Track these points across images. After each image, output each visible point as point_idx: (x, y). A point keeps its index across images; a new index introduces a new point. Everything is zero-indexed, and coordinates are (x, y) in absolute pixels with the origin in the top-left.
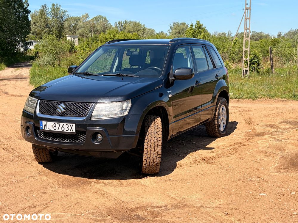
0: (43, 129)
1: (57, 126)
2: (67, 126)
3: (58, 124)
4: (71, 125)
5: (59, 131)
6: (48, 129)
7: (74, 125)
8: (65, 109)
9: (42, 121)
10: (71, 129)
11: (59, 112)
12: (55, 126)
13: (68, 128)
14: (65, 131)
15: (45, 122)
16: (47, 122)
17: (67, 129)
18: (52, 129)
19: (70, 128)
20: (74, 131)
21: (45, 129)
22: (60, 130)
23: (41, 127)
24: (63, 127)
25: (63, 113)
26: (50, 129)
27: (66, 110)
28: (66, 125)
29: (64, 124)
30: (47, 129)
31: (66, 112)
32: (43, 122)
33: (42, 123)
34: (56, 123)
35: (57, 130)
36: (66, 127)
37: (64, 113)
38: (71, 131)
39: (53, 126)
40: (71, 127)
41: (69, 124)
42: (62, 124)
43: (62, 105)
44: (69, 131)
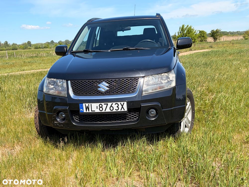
0: (85, 111)
1: (104, 106)
2: (117, 105)
3: (104, 104)
4: (122, 103)
5: (106, 111)
6: (92, 111)
7: (125, 103)
8: (109, 87)
9: (82, 103)
10: (122, 107)
11: (103, 92)
12: (102, 107)
13: (118, 107)
14: (114, 110)
15: (87, 105)
16: (90, 104)
17: (117, 109)
18: (97, 111)
19: (120, 107)
20: (126, 110)
21: (88, 111)
22: (108, 110)
23: (81, 110)
24: (111, 106)
25: (107, 92)
26: (95, 111)
27: (111, 88)
28: (115, 104)
29: (112, 104)
30: (90, 111)
31: (111, 90)
32: (84, 104)
33: (82, 106)
34: (103, 104)
35: (103, 111)
36: (115, 106)
37: (109, 91)
38: (123, 110)
39: (99, 107)
40: (122, 106)
41: (119, 103)
42: (110, 104)
43: (104, 83)
44: (119, 110)
